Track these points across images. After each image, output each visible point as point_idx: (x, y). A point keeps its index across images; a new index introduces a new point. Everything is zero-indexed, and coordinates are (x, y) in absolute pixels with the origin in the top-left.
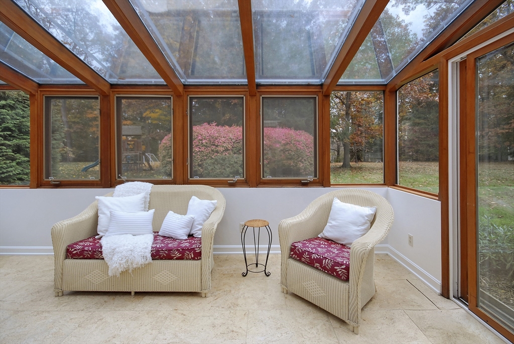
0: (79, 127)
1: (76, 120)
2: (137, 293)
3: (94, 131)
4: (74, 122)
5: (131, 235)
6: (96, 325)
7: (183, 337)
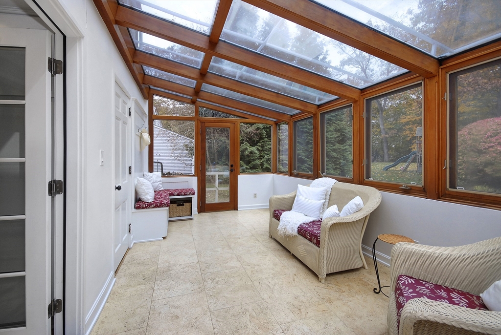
0: (394, 132)
1: (391, 126)
2: (293, 255)
3: (407, 135)
4: (390, 129)
5: (303, 214)
6: (261, 256)
7: (276, 288)
